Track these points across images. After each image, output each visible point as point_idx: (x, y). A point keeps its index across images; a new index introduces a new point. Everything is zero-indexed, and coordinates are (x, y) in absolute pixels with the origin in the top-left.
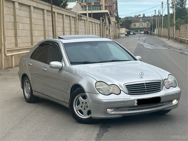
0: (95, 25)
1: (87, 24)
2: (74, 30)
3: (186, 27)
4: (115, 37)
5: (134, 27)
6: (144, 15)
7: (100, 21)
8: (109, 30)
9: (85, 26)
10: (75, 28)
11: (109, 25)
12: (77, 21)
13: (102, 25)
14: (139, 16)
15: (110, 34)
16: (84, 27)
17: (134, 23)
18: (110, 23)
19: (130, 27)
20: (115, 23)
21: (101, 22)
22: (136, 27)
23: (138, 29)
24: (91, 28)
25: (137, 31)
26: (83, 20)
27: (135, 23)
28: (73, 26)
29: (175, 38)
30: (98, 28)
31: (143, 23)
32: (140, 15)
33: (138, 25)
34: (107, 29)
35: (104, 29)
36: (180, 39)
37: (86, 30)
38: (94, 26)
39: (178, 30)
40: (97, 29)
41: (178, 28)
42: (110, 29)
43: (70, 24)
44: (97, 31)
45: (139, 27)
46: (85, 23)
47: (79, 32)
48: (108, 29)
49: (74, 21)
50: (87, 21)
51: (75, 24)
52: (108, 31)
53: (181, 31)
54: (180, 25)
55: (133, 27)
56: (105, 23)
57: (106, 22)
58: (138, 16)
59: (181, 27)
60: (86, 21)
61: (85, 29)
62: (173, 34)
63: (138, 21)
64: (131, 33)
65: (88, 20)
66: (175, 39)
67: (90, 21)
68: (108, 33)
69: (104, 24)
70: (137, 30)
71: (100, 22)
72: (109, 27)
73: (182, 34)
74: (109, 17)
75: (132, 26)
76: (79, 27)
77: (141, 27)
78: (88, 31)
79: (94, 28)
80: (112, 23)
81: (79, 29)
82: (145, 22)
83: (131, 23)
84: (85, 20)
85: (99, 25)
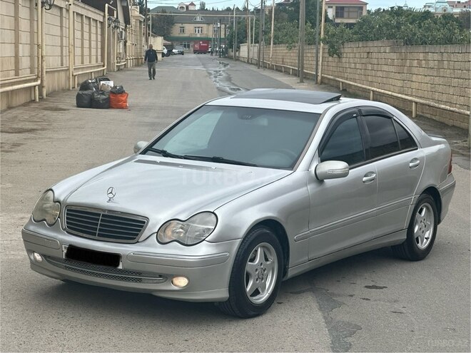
0: (90, 25)
1: (70, 20)
2: (29, 38)
3: (367, 50)
4: (138, 62)
5: (182, 35)
6: (203, 5)
7: (102, 14)
8: (125, 42)
9: (61, 27)
10: (31, 32)
11: (126, 26)
12: (37, 9)
13: (109, 25)
14: (191, 8)
15: (128, 51)
16: (57, 31)
17: (180, 25)
18: (127, 21)
19: (169, 33)
20: (140, 22)
21: (107, 17)
22: (186, 35)
23: (190, 39)
24: (78, 34)
25: (189, 47)
26: (56, 6)
27: (184, 25)
28: (24, 25)
29: (322, 77)
30: (97, 34)
31: (205, 26)
32: (192, 4)
33: (190, 30)
34: (119, 39)
35: (114, 37)
36: (342, 83)
37: (64, 38)
38: (86, 28)
39: (335, 56)
40: (93, 37)
41: (334, 51)
42: (128, 39)
43: (16, 18)
44: (93, 44)
45: (194, 36)
46: (61, 16)
47: (44, 46)
48: (123, 38)
49: (28, 10)
50: (68, 11)
51: (31, 20)
52: (121, 45)
53: (344, 60)
54: (343, 43)
55: (177, 35)
56: (117, 21)
57: (117, 18)
58: (187, 7)
59: (346, 50)
60: (64, 10)
61: (62, 37)
62: (315, 67)
63: (191, 20)
64: (174, 51)
65: (73, 8)
66: (322, 83)
67: (77, 14)
68: (121, 51)
69: (113, 25)
70: (187, 42)
71: (104, 17)
72: (126, 34)
73: (349, 70)
74: (125, 5)
75: (176, 31)
76: (44, 30)
77: (198, 36)
78: (71, 42)
79: (86, 36)
80: (133, 21)
81: (44, 37)
82: (208, 24)
83: (173, 24)
84: (61, 8)
85: (99, 25)
